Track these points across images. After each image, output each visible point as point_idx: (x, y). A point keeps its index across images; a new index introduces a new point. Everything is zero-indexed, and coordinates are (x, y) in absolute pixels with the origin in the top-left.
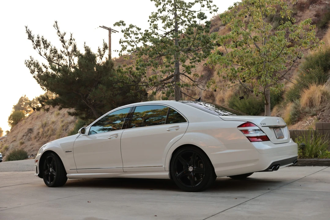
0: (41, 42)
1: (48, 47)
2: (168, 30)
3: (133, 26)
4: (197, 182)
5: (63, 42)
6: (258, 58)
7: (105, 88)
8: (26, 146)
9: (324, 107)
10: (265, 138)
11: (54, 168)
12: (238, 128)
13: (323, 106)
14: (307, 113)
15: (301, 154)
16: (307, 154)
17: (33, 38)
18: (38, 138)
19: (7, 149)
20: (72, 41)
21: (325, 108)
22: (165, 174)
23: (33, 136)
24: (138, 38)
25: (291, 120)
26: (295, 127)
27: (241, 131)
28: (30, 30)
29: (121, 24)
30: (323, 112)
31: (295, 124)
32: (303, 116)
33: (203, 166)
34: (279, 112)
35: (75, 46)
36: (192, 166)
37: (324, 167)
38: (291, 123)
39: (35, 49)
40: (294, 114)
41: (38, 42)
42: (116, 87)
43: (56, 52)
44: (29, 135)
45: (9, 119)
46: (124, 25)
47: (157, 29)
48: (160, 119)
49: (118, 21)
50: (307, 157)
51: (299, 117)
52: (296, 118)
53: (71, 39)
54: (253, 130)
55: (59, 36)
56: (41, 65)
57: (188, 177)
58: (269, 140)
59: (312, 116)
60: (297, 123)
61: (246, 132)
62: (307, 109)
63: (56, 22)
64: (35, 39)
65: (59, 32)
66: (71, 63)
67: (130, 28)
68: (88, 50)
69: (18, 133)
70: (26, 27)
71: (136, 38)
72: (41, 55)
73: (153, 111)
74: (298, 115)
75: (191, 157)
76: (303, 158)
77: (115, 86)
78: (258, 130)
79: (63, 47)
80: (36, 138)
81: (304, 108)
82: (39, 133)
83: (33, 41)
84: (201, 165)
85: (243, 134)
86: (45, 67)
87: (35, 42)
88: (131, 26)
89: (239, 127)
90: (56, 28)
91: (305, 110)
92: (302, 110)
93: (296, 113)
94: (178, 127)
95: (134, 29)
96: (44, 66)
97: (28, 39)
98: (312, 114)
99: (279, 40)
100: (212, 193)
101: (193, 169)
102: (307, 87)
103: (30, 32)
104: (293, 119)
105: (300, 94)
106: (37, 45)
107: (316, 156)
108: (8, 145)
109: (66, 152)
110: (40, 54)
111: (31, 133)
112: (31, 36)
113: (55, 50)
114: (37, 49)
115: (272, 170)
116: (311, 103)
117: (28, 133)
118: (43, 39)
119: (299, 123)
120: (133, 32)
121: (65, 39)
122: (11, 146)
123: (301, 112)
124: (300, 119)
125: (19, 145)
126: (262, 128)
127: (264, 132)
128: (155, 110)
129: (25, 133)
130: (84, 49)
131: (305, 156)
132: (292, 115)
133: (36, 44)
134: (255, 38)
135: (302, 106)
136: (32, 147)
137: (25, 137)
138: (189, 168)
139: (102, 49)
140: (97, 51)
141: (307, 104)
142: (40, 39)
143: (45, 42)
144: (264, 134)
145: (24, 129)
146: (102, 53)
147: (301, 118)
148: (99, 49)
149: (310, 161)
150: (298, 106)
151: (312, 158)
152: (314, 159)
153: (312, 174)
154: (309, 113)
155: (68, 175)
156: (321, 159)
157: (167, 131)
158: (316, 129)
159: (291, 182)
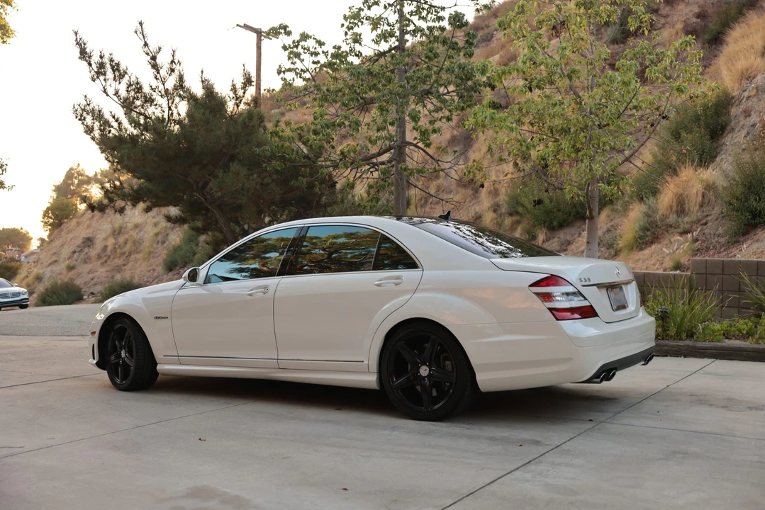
0: (108, 66)
1: (122, 76)
2: (384, 46)
3: (308, 35)
4: (436, 401)
5: (155, 67)
6: (577, 119)
7: (244, 171)
8: (79, 275)
9: (707, 216)
10: (588, 312)
11: (130, 352)
12: (530, 288)
13: (705, 214)
14: (671, 226)
15: (660, 330)
16: (672, 331)
17: (90, 57)
18: (105, 258)
19: (39, 278)
20: (174, 66)
21: (709, 218)
22: (369, 379)
23: (93, 252)
24: (318, 62)
25: (637, 241)
26: (644, 255)
27: (537, 294)
28: (85, 39)
29: (283, 31)
30: (705, 227)
31: (645, 248)
32: (662, 233)
33: (450, 367)
34: (612, 220)
35: (181, 78)
36: (427, 365)
37: (706, 361)
38: (637, 246)
39: (94, 80)
40: (645, 229)
41: (102, 65)
42: (268, 168)
43: (139, 89)
44: (86, 250)
45: (44, 216)
46: (289, 33)
47: (360, 44)
48: (364, 255)
49: (276, 25)
50: (671, 336)
51: (655, 234)
52: (647, 236)
53: (173, 62)
54: (563, 294)
55: (148, 54)
56: (107, 116)
57: (418, 388)
58: (596, 315)
59: (681, 234)
60: (650, 246)
61: (547, 297)
62: (672, 219)
63: (141, 24)
64: (95, 59)
65: (146, 45)
66: (172, 114)
67: (301, 40)
68: (209, 89)
69: (62, 245)
70: (76, 34)
71: (314, 63)
72: (108, 95)
73: (348, 235)
74: (653, 231)
75: (426, 345)
76: (663, 339)
77: (266, 167)
78: (574, 294)
79: (156, 77)
80: (99, 257)
81: (665, 217)
82: (106, 247)
83: (90, 64)
84: (448, 363)
85: (540, 302)
86: (117, 121)
87: (94, 66)
88: (305, 37)
89: (531, 286)
90: (142, 37)
91: (667, 220)
92: (662, 220)
93: (647, 225)
94: (399, 278)
95: (310, 43)
96: (114, 117)
97: (80, 58)
98: (680, 230)
99: (624, 83)
100: (468, 426)
101: (430, 371)
102: (674, 172)
103: (85, 44)
104: (641, 238)
105: (659, 186)
106: (98, 73)
107: (691, 335)
108: (41, 271)
109: (156, 318)
110: (105, 91)
111: (89, 246)
112: (86, 53)
113: (138, 83)
114: (98, 81)
115: (599, 380)
116: (681, 207)
117: (84, 247)
118: (111, 60)
119: (653, 247)
120: (308, 50)
121: (159, 61)
122: (47, 272)
123: (659, 223)
124: (655, 239)
125: (65, 272)
126: (583, 290)
127: (586, 299)
128: (352, 234)
129: (78, 246)
130: (200, 85)
131: (667, 335)
132: (641, 230)
133: (96, 70)
134: (571, 72)
135: (660, 212)
136: (91, 276)
137: (76, 255)
138: (421, 370)
139: (239, 85)
140: (230, 88)
141: (671, 207)
142: (106, 60)
143: (116, 68)
144: (585, 303)
145: (75, 238)
146: (240, 92)
147: (658, 238)
148: (233, 85)
149: (678, 345)
150: (653, 212)
151: (681, 339)
152: (685, 342)
153: (682, 379)
154: (675, 228)
155: (161, 367)
156: (701, 343)
157: (377, 287)
158: (692, 274)
159: (639, 402)
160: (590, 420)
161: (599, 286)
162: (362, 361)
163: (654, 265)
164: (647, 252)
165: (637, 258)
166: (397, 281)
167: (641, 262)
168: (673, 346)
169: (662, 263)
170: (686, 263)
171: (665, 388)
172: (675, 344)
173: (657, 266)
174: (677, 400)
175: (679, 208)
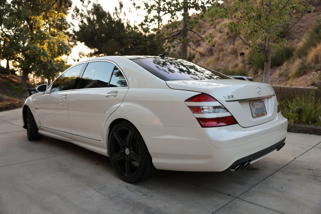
10: (231, 121)
12: (186, 102)
14: (312, 68)
15: (297, 118)
16: (304, 119)
22: (104, 151)
25: (297, 74)
26: (299, 79)
27: (190, 107)
31: (300, 77)
32: (308, 71)
34: (288, 66)
36: (129, 148)
38: (297, 76)
40: (300, 69)
50: (303, 122)
52: (301, 72)
54: (211, 107)
56: (69, 23)
58: (236, 123)
59: (316, 71)
60: (302, 76)
61: (197, 110)
62: (312, 65)
74: (304, 70)
76: (299, 123)
78: (219, 107)
79: (83, 5)
81: (309, 64)
85: (191, 113)
91: (310, 65)
92: (308, 65)
93: (302, 68)
94: (117, 92)
96: (71, 24)
98: (316, 69)
102: (315, 46)
104: (299, 72)
105: (308, 52)
107: (314, 121)
109: (35, 108)
119: (304, 76)
123: (307, 67)
124: (305, 73)
126: (227, 105)
127: (228, 111)
131: (301, 121)
135: (308, 62)
138: (126, 151)
141: (312, 60)
144: (227, 114)
147: (306, 73)
148: (116, 8)
149: (307, 128)
150: (305, 62)
151: (308, 124)
152: (311, 125)
153: (305, 152)
154: (314, 69)
155: (40, 131)
156: (319, 127)
157: (106, 98)
158: (318, 88)
159: (272, 175)
160: (229, 195)
161: (241, 101)
162: (101, 141)
163: (303, 83)
164: (301, 78)
165: (297, 80)
166: (115, 94)
167: (298, 82)
168: (303, 128)
169: (307, 83)
170: (317, 83)
171: (293, 160)
172: (305, 126)
173: (304, 84)
174: (298, 174)
175: (316, 61)
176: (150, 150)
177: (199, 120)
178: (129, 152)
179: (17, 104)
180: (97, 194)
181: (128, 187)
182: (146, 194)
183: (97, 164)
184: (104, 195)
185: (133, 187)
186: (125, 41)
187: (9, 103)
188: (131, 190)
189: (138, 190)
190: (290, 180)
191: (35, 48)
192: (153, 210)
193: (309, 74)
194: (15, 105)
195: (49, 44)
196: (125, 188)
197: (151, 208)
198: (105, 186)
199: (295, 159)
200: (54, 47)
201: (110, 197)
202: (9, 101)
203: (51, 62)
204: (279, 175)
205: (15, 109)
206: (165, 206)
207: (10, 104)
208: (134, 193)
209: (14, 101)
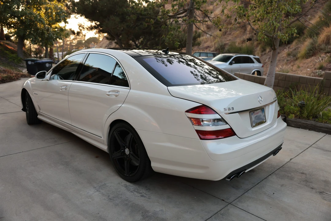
10: (229, 133)
12: (187, 113)
14: (322, 49)
15: (299, 113)
16: (305, 114)
25: (306, 55)
26: (308, 61)
27: (190, 118)
31: (309, 58)
32: (318, 52)
34: (297, 45)
36: (129, 149)
37: (321, 135)
38: (306, 57)
40: (310, 50)
42: (128, 19)
44: (110, 46)
50: (304, 117)
51: (314, 52)
52: (311, 53)
54: (210, 120)
58: (234, 134)
59: (326, 53)
60: (311, 57)
62: (323, 46)
74: (313, 51)
76: (299, 118)
78: (218, 120)
81: (320, 45)
85: (191, 125)
91: (321, 47)
92: (318, 46)
93: (311, 48)
102: (328, 26)
104: (308, 53)
105: (320, 32)
107: (315, 117)
109: (34, 94)
111: (111, 44)
117: (109, 45)
119: (313, 58)
123: (317, 48)
124: (314, 54)
127: (227, 123)
129: (108, 44)
131: (302, 116)
132: (308, 50)
135: (318, 43)
138: (126, 150)
141: (323, 41)
147: (315, 54)
149: (307, 124)
150: (315, 43)
151: (309, 119)
152: (312, 121)
153: (302, 152)
154: (324, 50)
155: (39, 117)
156: (319, 123)
157: (107, 96)
158: (324, 79)
159: (266, 178)
160: (223, 200)
161: (241, 112)
162: (101, 137)
164: (309, 60)
165: (305, 62)
166: (117, 94)
167: (306, 64)
168: (304, 123)
169: (315, 66)
170: (326, 66)
171: (288, 162)
172: (305, 122)
173: (312, 66)
174: (292, 179)
175: (327, 42)
176: (149, 155)
177: (198, 132)
178: (129, 152)
179: (13, 76)
180: (97, 193)
181: (127, 186)
182: (145, 195)
183: (97, 157)
184: (104, 194)
185: (131, 186)
186: (127, 18)
187: (5, 75)
188: (129, 190)
189: (136, 190)
190: (282, 185)
191: (31, 14)
192: (150, 214)
193: (318, 56)
194: (11, 78)
195: (46, 9)
196: (124, 188)
197: (148, 211)
198: (105, 184)
199: (291, 160)
200: (52, 13)
201: (110, 197)
202: (5, 72)
203: (48, 30)
204: (273, 178)
205: (12, 81)
206: (162, 210)
207: (6, 77)
208: (132, 194)
209: (11, 73)
